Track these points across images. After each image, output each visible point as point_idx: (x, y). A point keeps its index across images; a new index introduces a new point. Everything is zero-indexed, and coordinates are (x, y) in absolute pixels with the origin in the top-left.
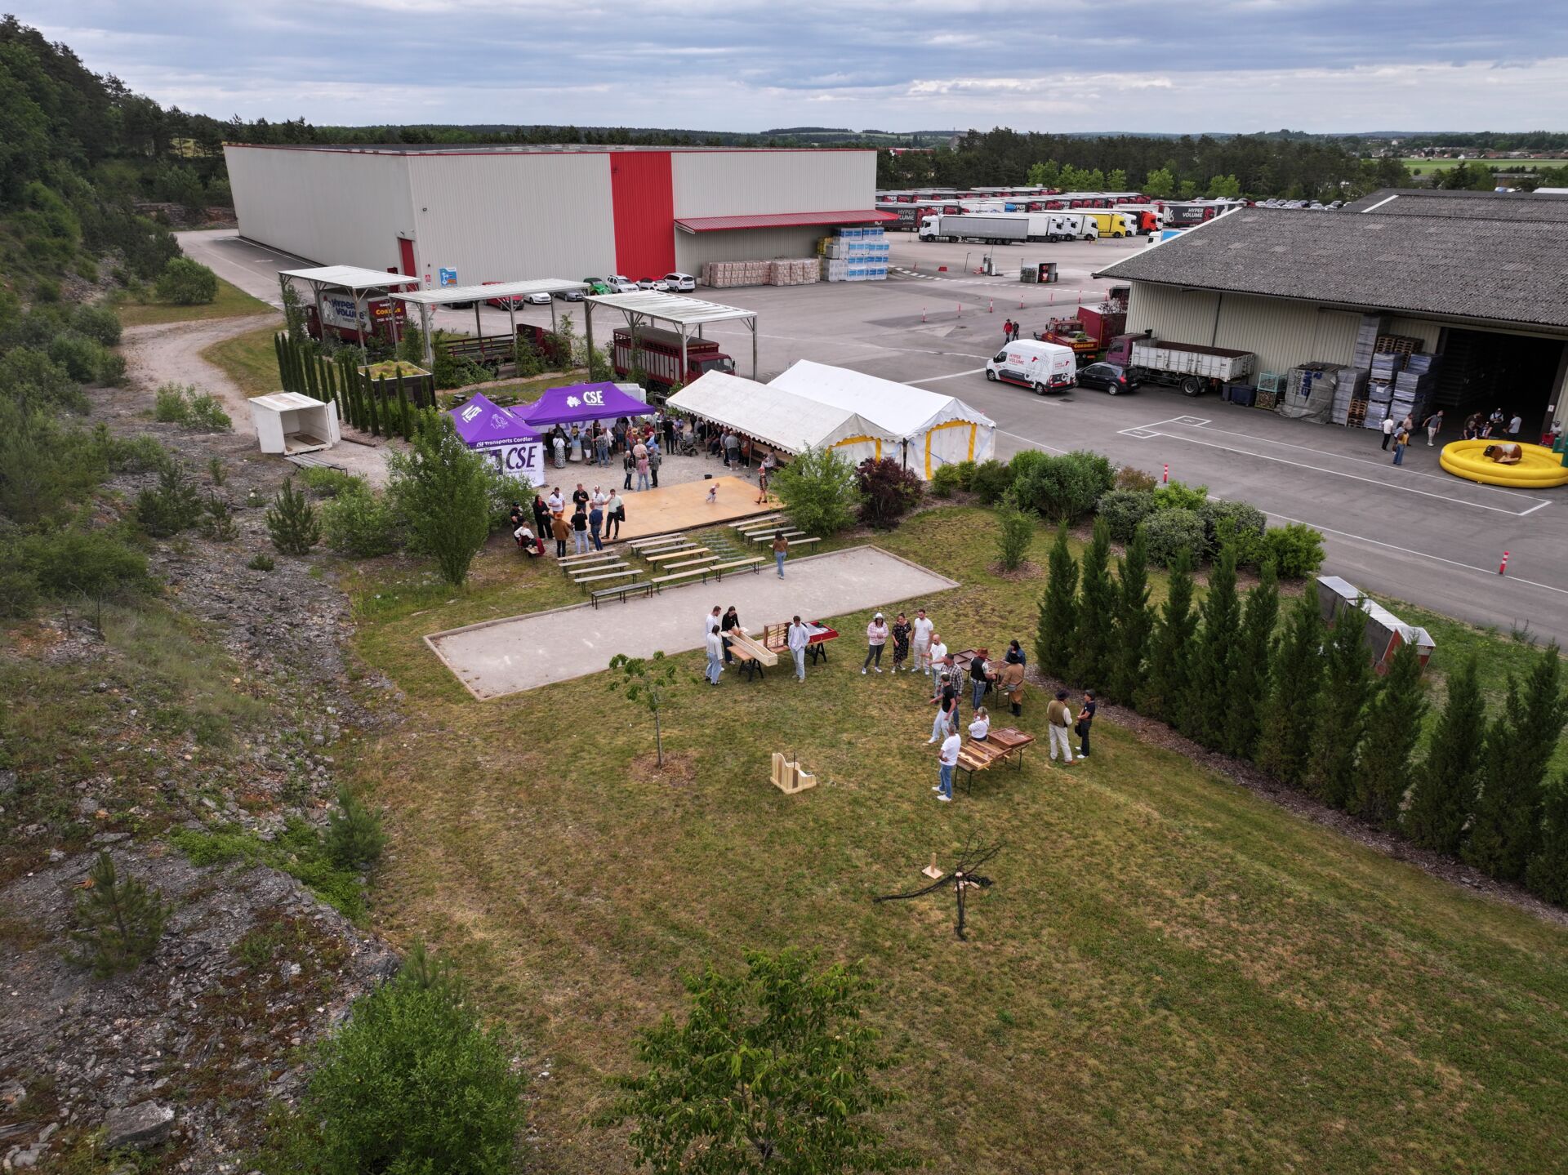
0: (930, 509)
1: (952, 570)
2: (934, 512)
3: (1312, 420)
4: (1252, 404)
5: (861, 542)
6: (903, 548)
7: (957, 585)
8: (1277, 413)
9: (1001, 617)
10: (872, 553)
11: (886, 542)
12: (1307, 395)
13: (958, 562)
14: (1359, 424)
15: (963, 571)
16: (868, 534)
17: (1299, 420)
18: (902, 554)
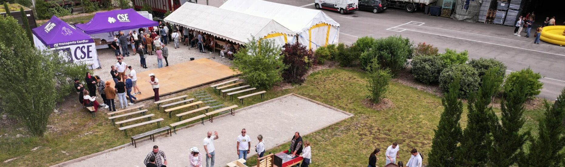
0: (316, 71)
1: (345, 107)
2: (319, 73)
3: (469, 21)
4: (439, 15)
5: (286, 92)
6: (311, 94)
7: (352, 115)
8: (452, 19)
9: (385, 134)
10: (295, 98)
11: (300, 91)
12: (467, 9)
13: (345, 100)
14: (491, 22)
15: (350, 106)
16: (288, 87)
17: (463, 21)
18: (312, 98)
